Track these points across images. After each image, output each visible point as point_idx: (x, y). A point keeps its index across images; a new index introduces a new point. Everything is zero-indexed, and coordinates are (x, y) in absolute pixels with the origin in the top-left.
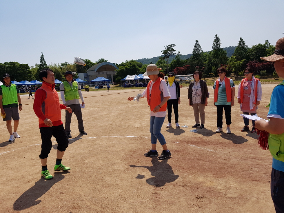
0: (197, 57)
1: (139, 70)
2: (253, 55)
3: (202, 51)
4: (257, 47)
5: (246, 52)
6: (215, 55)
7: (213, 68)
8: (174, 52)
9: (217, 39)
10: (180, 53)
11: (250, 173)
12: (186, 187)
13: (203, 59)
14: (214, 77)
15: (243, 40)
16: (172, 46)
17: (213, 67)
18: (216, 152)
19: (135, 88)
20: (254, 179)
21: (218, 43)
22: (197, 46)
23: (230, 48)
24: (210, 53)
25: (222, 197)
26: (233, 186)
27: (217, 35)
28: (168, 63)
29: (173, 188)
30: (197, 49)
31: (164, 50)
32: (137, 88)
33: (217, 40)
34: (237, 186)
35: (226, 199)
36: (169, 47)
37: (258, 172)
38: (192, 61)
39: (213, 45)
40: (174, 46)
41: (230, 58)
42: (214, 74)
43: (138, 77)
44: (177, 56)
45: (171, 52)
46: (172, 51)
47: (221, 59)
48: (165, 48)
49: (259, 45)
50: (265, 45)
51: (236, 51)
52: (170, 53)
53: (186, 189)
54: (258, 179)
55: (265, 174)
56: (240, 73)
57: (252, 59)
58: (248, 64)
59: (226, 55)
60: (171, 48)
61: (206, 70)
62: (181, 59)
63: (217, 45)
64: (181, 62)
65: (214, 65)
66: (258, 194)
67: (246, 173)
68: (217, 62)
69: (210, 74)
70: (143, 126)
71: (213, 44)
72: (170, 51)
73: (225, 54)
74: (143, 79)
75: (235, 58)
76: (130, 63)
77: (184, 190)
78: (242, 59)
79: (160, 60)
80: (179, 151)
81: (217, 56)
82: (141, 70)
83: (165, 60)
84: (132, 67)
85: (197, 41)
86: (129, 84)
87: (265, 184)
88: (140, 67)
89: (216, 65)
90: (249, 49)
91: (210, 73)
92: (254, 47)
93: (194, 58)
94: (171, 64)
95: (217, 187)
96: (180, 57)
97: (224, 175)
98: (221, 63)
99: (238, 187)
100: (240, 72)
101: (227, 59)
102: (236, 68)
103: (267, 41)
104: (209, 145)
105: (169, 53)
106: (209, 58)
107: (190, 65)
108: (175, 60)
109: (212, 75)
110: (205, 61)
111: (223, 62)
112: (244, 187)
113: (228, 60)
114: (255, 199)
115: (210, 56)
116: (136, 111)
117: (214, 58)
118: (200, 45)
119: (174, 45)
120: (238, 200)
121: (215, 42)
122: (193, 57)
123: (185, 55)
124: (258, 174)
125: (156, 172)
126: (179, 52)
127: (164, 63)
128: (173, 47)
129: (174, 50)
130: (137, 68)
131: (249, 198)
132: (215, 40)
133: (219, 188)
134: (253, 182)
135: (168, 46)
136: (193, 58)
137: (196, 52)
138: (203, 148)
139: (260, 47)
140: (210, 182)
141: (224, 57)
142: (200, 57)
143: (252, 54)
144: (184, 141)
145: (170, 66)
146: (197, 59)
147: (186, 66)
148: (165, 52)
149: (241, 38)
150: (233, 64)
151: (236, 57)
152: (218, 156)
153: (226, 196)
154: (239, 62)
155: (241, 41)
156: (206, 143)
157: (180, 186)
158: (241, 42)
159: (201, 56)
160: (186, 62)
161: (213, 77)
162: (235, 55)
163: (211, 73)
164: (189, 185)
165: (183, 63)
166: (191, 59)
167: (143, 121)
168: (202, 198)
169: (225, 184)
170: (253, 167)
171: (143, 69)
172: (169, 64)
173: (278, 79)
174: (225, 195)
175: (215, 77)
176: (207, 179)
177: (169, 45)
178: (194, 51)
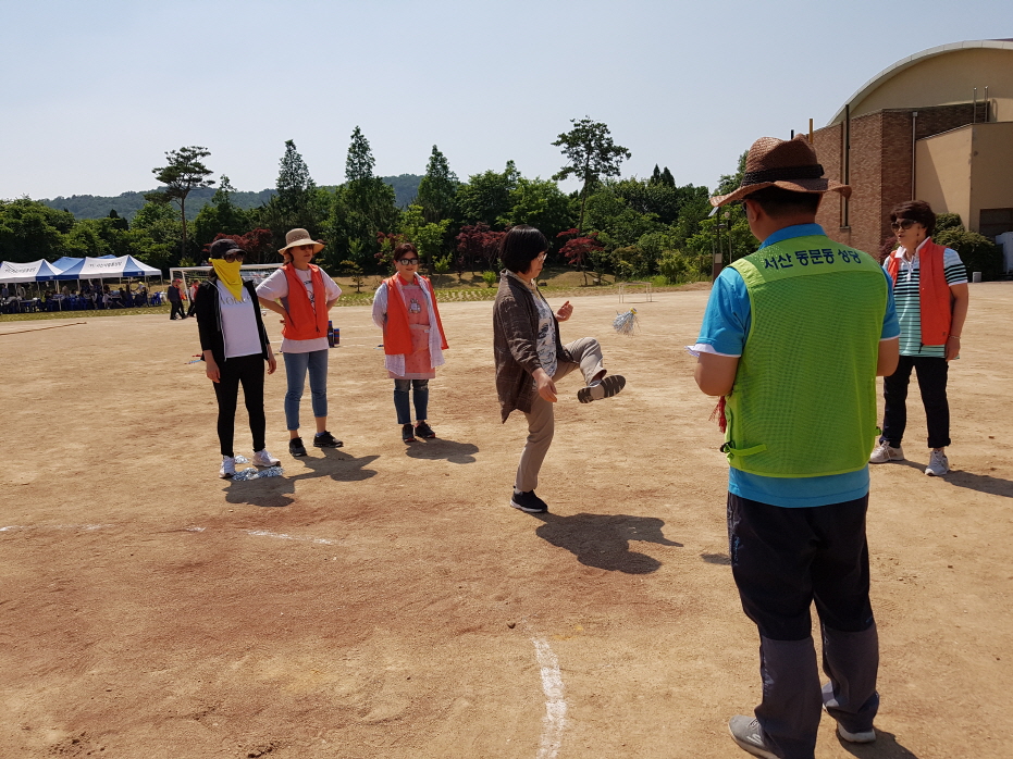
0: (293, 200)
1: (56, 241)
2: (474, 206)
3: (310, 181)
4: (484, 180)
5: (453, 195)
6: (358, 200)
7: (354, 244)
8: (205, 178)
9: (361, 145)
10: (230, 183)
11: (455, 607)
12: (209, 718)
13: (318, 212)
14: (358, 275)
15: (440, 154)
16: (196, 156)
17: (353, 240)
18: (345, 544)
19: (43, 315)
20: (466, 627)
21: (363, 157)
22: (292, 164)
23: (405, 178)
24: (340, 191)
25: (350, 728)
26: (393, 668)
27: (358, 131)
28: (183, 218)
29: (154, 735)
30: (292, 174)
31: (164, 167)
32: (52, 314)
33: (360, 147)
34: (406, 668)
35: (364, 730)
36: (182, 157)
37: (478, 597)
38: (277, 217)
39: (348, 164)
40: (203, 155)
41: (405, 213)
42: (356, 266)
43: (55, 270)
44: (219, 193)
45: (196, 176)
46: (199, 173)
47: (377, 213)
48: (169, 159)
49: (489, 174)
50: (505, 175)
51: (422, 191)
52: (189, 181)
53: (209, 726)
54: (478, 622)
55: (500, 599)
56: (438, 265)
57: (473, 221)
58: (461, 234)
59: (391, 203)
60: (193, 161)
61: (331, 251)
62: (236, 207)
63: (362, 164)
64: (236, 215)
65: (355, 233)
66: (475, 681)
67: (440, 606)
68: (364, 226)
69: (345, 266)
70: (52, 476)
71: (349, 159)
72: (187, 170)
73: (387, 196)
74: (77, 276)
75: (423, 214)
76: (16, 211)
77: (202, 731)
78: (442, 216)
79: (150, 204)
80: (199, 565)
81: (363, 200)
82: (68, 239)
83: (170, 205)
84: (25, 226)
85: (290, 143)
86: (11, 299)
87: (499, 639)
88: (64, 228)
89: (362, 233)
90: (463, 186)
91: (343, 262)
92: (476, 180)
93: (284, 205)
94: (198, 223)
95: (336, 689)
96: (230, 197)
97: (366, 632)
98: (378, 229)
99: (412, 668)
100: (438, 260)
101: (396, 214)
102: (425, 247)
103: (510, 163)
104: (322, 520)
105: (184, 180)
106: (338, 208)
107: (271, 228)
108: (214, 207)
109: (351, 267)
110: (326, 217)
111: (384, 223)
112: (433, 664)
113: (400, 219)
114: (466, 703)
115: (341, 201)
116: (31, 412)
117: (353, 207)
118: (302, 158)
119: (204, 151)
120: (408, 725)
121: (355, 152)
122: (281, 200)
123: (251, 193)
124: (479, 604)
125: (80, 680)
126: (227, 180)
127: (170, 216)
128: (199, 159)
129: (207, 168)
130: (48, 234)
131: (445, 704)
132: (354, 146)
133: (343, 689)
134: (463, 638)
135: (178, 151)
136: (281, 204)
137: (289, 184)
138: (299, 538)
139: (491, 182)
140: (309, 676)
141: (386, 207)
142: (306, 202)
143: (472, 205)
144: (226, 520)
145: (192, 229)
146: (296, 209)
147: (255, 233)
148: (167, 175)
149: (435, 149)
150: (416, 234)
151: (423, 211)
152: (351, 559)
153: (366, 718)
154: (433, 225)
155: (438, 159)
156: (314, 513)
157: (184, 721)
158: (436, 159)
159: (307, 199)
160: (257, 218)
161: (354, 274)
162: (421, 203)
163: (348, 262)
164: (225, 705)
165: (246, 222)
166: (273, 206)
167: (55, 456)
168: (270, 751)
169: (364, 670)
170: (464, 580)
171: (78, 236)
172: (191, 221)
173: (545, 284)
174: (364, 713)
175: (362, 275)
176: (300, 664)
177: (183, 150)
178: (283, 179)
